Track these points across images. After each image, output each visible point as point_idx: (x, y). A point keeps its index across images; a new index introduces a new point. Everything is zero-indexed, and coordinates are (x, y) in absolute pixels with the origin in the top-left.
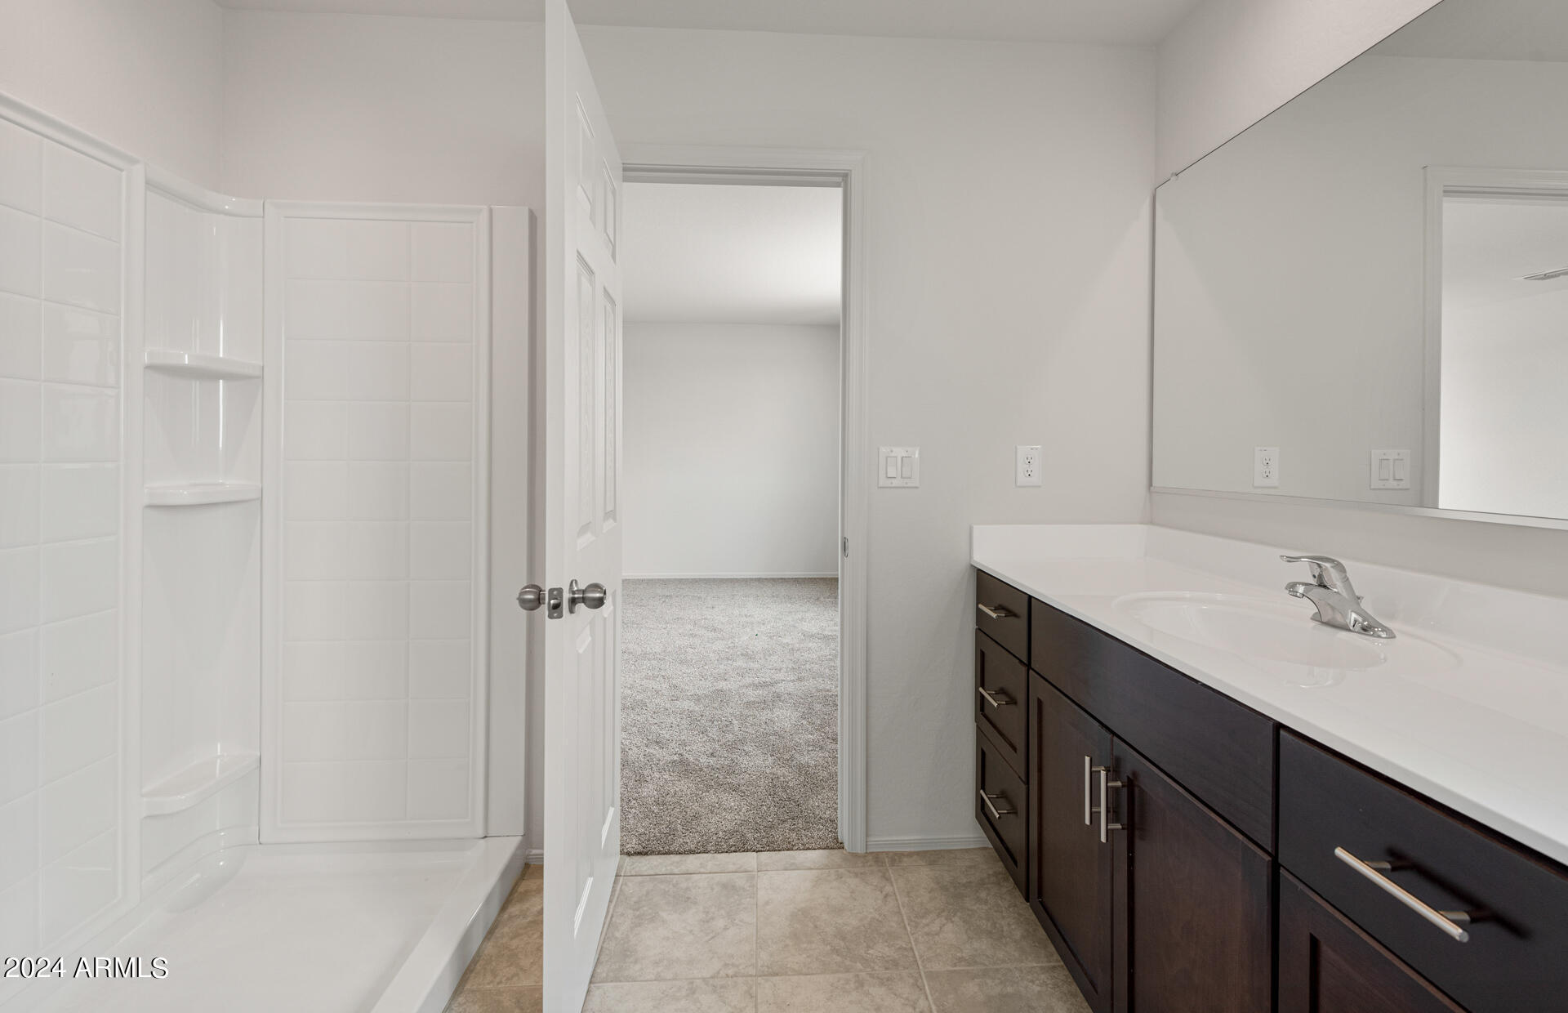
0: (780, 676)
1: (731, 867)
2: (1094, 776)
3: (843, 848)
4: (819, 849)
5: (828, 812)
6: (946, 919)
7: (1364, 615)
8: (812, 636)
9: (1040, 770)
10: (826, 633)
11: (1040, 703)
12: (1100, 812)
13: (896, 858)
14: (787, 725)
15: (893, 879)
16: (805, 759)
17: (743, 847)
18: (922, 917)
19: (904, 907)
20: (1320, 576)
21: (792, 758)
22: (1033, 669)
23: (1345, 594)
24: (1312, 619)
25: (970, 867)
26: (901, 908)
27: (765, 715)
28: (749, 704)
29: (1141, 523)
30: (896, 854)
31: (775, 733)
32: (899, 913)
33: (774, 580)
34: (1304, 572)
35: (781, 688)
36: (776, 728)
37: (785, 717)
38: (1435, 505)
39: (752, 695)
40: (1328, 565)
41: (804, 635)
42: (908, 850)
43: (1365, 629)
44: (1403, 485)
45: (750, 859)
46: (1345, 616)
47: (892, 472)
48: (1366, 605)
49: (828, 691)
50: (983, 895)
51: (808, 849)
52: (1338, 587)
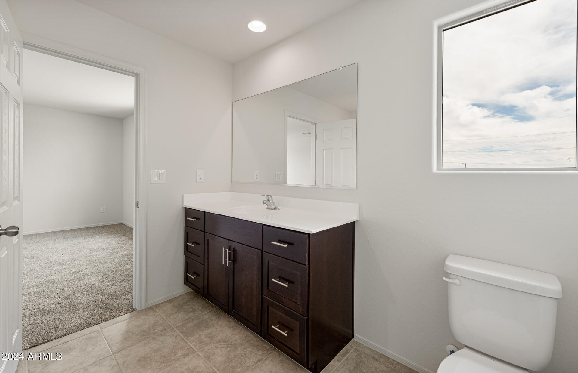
0: (85, 267)
1: (87, 333)
2: (225, 252)
3: (136, 310)
4: (126, 314)
5: (126, 303)
6: (178, 313)
7: (275, 206)
8: (95, 250)
9: (208, 259)
10: (103, 247)
11: (208, 241)
12: (227, 260)
13: (157, 306)
14: (96, 283)
15: (158, 311)
16: (109, 291)
17: (92, 325)
18: (171, 316)
19: (164, 316)
20: (268, 199)
21: (103, 292)
22: (206, 232)
23: (272, 202)
24: (267, 208)
25: (183, 299)
26: (163, 317)
27: (82, 283)
28: (70, 281)
29: (230, 191)
30: (157, 305)
31: (91, 287)
32: (163, 318)
33: (62, 231)
34: (265, 198)
35: (86, 271)
36: (90, 285)
37: (93, 281)
38: (286, 184)
39: (71, 277)
40: (269, 196)
41: (91, 250)
42: (160, 302)
43: (275, 209)
44: (281, 180)
45: (97, 327)
46: (272, 207)
47: (157, 178)
48: (275, 204)
49: (112, 267)
50: (189, 304)
51: (122, 315)
52: (271, 201)
